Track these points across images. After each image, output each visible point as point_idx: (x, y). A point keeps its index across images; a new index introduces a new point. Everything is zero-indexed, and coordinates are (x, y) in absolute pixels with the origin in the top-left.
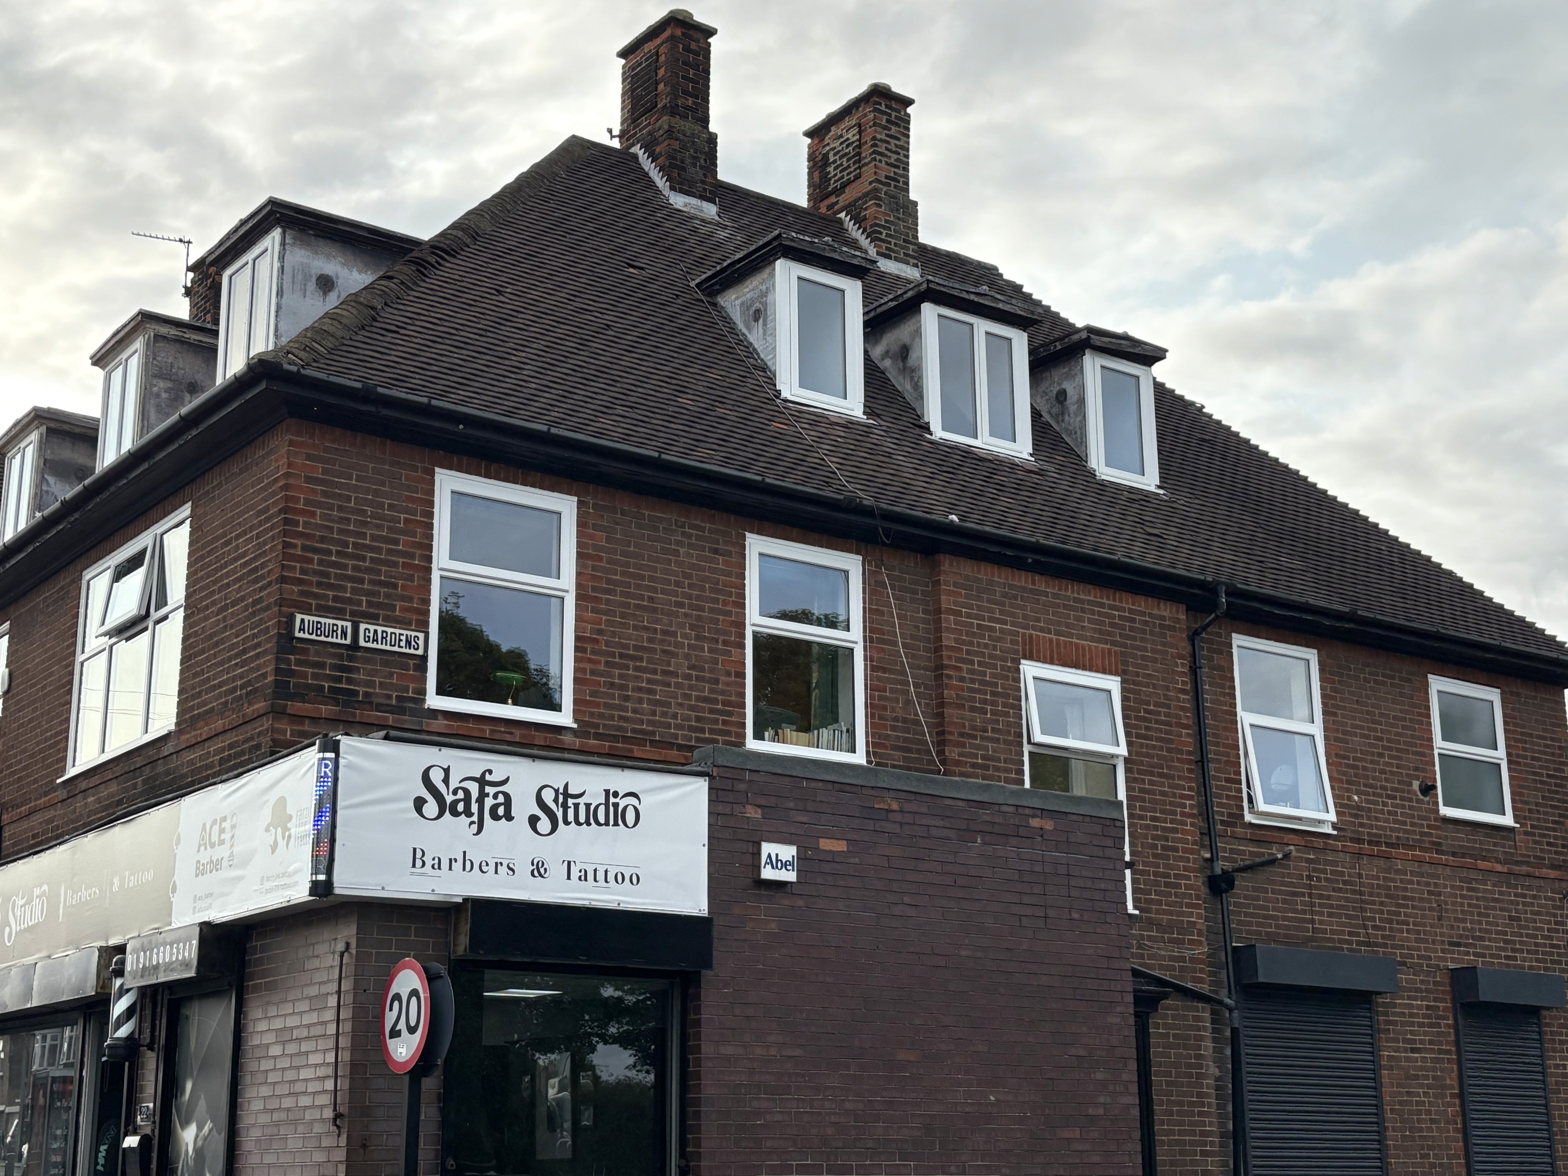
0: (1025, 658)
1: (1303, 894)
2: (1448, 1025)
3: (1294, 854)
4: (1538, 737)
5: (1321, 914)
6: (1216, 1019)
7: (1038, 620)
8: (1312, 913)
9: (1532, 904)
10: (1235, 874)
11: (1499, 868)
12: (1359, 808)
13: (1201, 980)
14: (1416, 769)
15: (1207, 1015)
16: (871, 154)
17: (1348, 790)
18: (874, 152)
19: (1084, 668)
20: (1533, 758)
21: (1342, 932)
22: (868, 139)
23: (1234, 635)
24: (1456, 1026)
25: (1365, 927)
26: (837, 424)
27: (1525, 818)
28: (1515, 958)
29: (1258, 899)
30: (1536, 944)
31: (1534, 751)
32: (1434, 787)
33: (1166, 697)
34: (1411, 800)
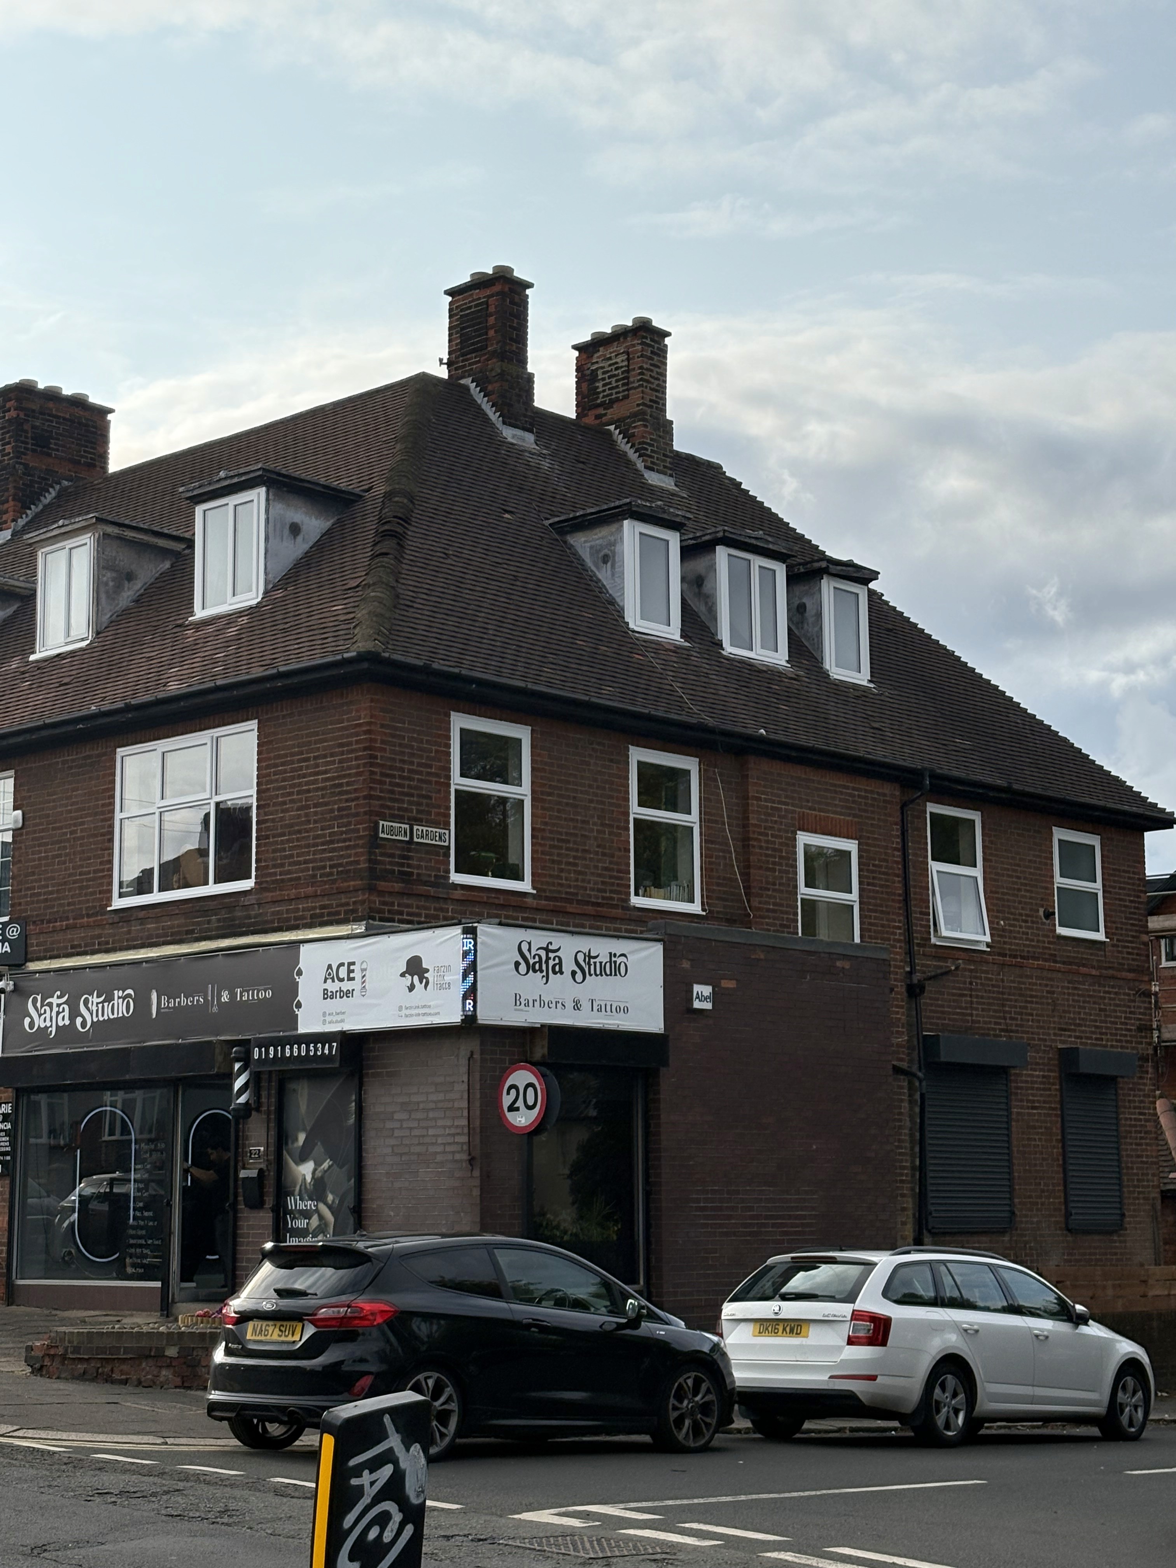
0: (800, 830)
1: (965, 995)
2: (1056, 1090)
3: (962, 966)
4: (1124, 871)
5: (977, 1009)
6: (911, 1087)
7: (808, 801)
8: (972, 1008)
9: (1114, 999)
10: (927, 982)
11: (1094, 972)
12: (1004, 930)
13: (901, 1060)
14: (1042, 899)
15: (906, 1084)
16: (638, 381)
17: (997, 917)
18: (641, 380)
19: (835, 836)
20: (1120, 888)
21: (990, 1022)
22: (636, 367)
23: (928, 804)
24: (1061, 1090)
25: (1005, 1018)
26: (670, 650)
27: (1113, 934)
28: (1102, 1040)
29: (937, 999)
30: (1116, 1029)
31: (1120, 883)
32: (1054, 913)
33: (886, 854)
34: (1037, 923)
